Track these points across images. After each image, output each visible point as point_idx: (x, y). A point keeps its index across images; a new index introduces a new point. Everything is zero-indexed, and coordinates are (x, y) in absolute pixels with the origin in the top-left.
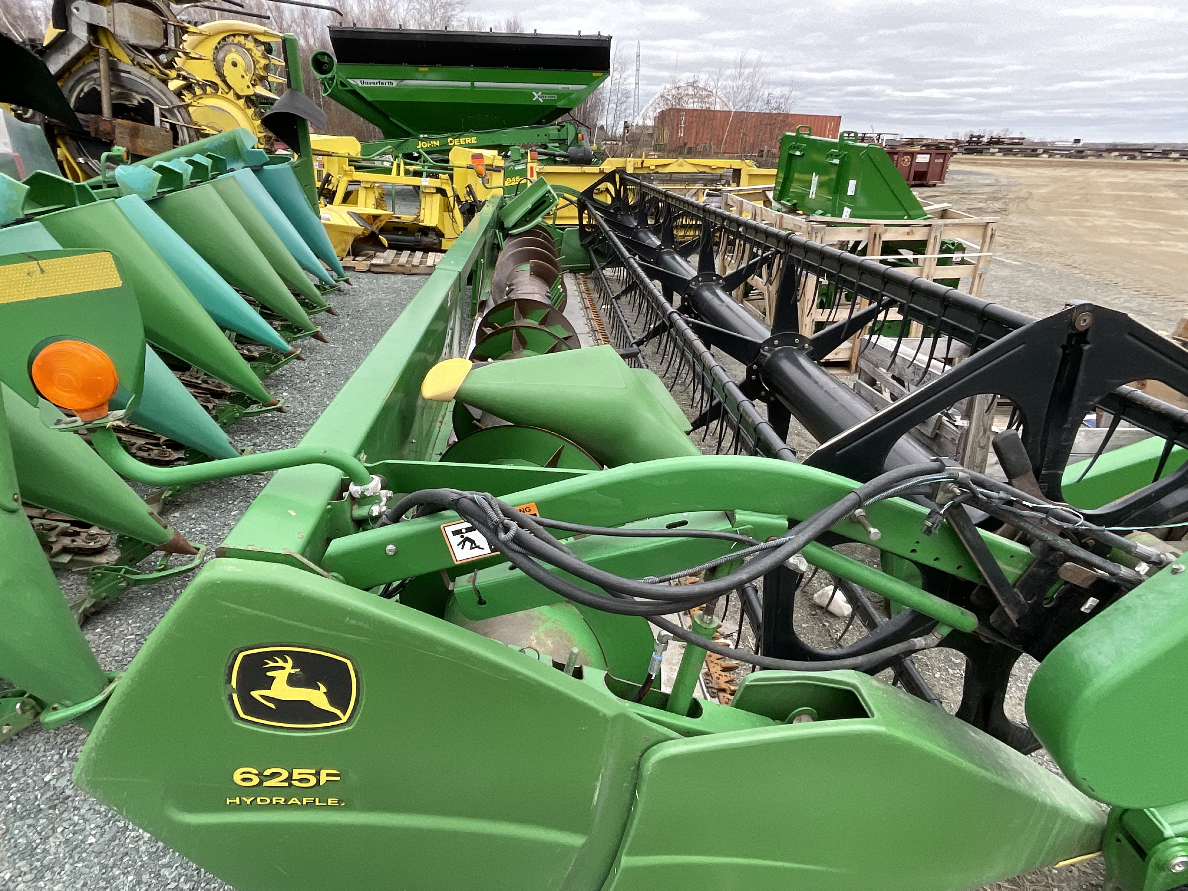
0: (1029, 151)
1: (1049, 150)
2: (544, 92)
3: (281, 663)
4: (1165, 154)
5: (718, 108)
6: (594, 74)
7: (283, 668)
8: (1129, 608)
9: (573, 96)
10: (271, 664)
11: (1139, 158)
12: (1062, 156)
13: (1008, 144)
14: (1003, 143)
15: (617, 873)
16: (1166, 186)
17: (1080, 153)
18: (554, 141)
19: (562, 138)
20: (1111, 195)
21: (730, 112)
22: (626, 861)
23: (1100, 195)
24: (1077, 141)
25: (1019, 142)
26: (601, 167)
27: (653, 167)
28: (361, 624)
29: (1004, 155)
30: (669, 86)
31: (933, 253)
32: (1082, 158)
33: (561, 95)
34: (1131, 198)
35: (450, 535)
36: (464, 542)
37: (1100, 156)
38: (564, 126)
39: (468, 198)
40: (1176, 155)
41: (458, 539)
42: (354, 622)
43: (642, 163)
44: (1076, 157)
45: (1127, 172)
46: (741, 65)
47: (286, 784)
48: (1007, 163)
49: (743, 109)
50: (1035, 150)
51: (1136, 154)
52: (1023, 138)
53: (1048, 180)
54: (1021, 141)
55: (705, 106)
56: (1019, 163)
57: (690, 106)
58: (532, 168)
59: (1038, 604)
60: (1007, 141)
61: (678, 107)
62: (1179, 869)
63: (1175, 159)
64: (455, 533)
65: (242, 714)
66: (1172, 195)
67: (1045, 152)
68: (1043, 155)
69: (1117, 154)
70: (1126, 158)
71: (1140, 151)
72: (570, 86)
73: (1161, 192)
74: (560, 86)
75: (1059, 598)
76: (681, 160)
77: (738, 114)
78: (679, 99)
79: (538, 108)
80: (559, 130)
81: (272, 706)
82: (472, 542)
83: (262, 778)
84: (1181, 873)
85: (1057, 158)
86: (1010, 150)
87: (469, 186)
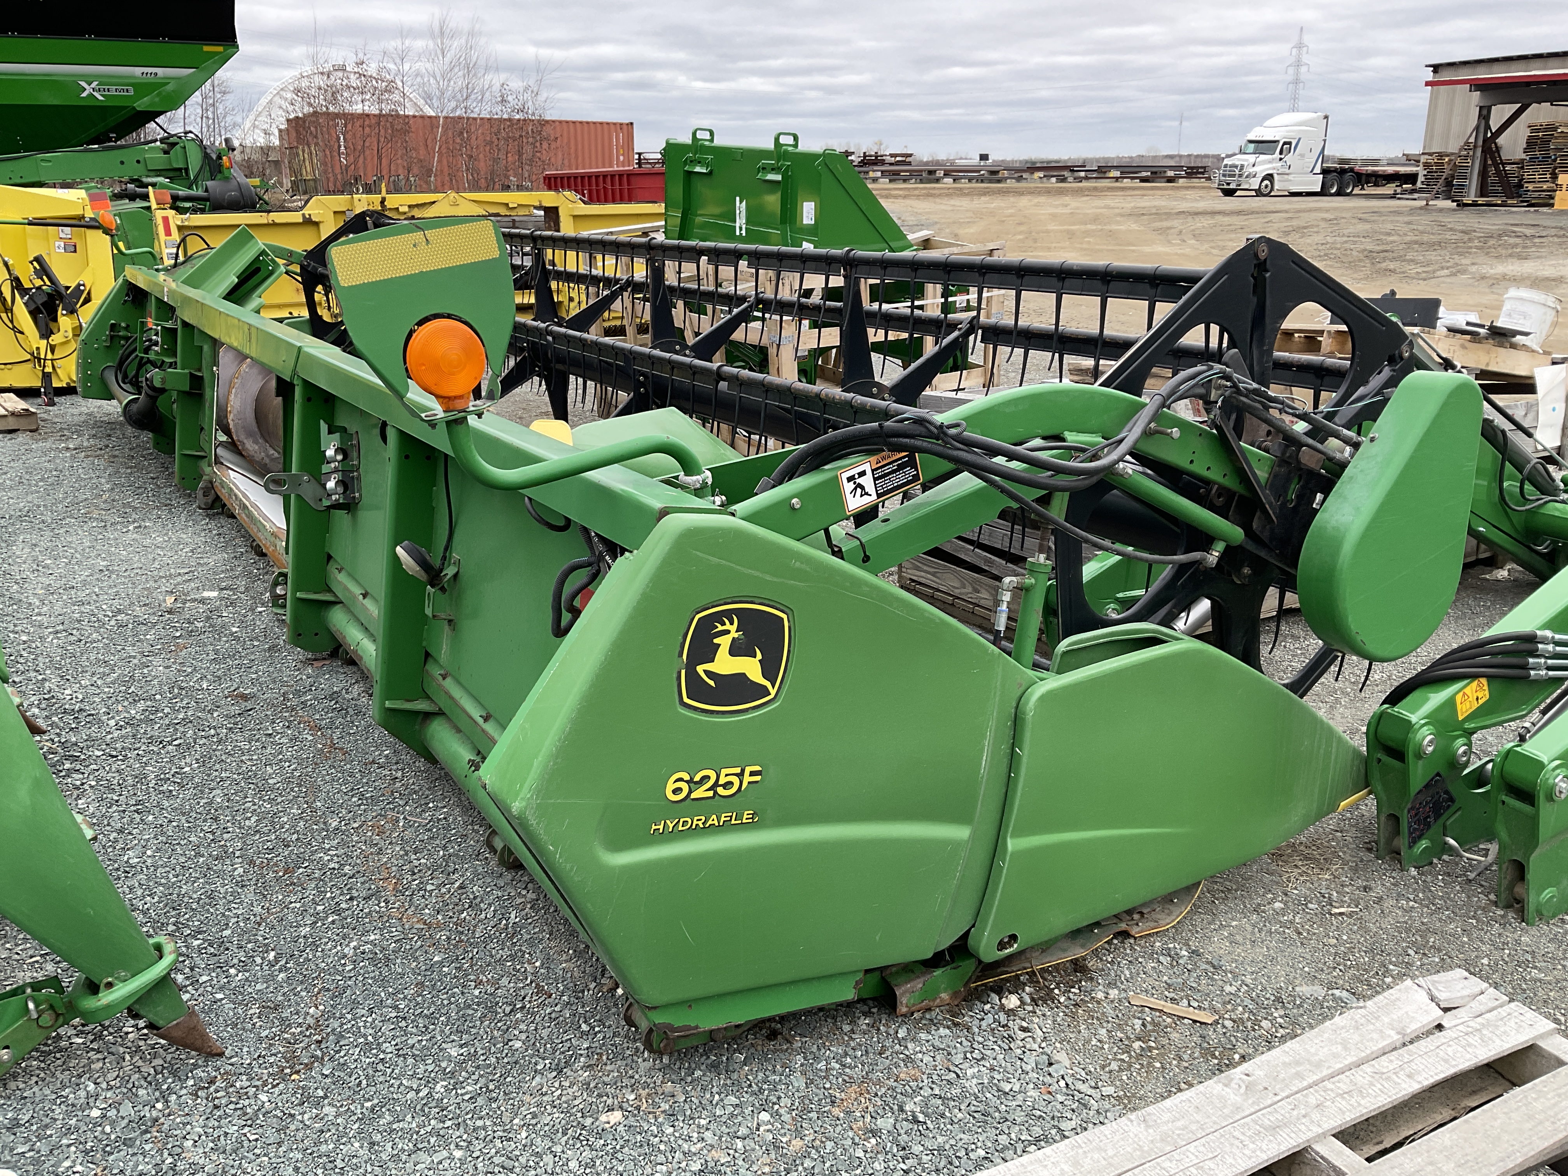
0: (924, 175)
1: (954, 172)
2: (105, 81)
3: (728, 626)
4: (1102, 171)
5: (410, 112)
6: (206, 48)
7: (728, 632)
8: (1351, 478)
9: (170, 88)
10: (720, 628)
11: (1070, 179)
12: (970, 180)
13: (891, 164)
14: (883, 162)
15: (1006, 866)
16: (1122, 215)
17: (994, 175)
18: (158, 173)
19: (175, 166)
20: (1061, 231)
21: (437, 118)
22: (1012, 844)
23: (1048, 231)
24: (984, 157)
25: (905, 159)
26: (306, 212)
27: (406, 209)
28: (803, 566)
29: (891, 181)
30: (308, 69)
31: (935, 297)
32: (999, 181)
33: (142, 88)
34: (1087, 233)
35: (845, 481)
36: (855, 489)
37: (1020, 179)
38: (176, 144)
39: (38, 283)
40: (1117, 174)
41: (851, 485)
42: (798, 564)
43: (383, 202)
44: (991, 181)
45: (1067, 199)
46: (442, 33)
47: (711, 793)
48: (901, 193)
49: (458, 113)
50: (931, 172)
51: (1066, 173)
52: (910, 155)
53: (970, 214)
54: (908, 159)
55: (386, 109)
56: (917, 192)
57: (358, 108)
58: (166, 220)
59: (1284, 504)
60: (889, 159)
61: (331, 109)
62: (1430, 749)
63: (1117, 179)
64: (849, 479)
65: (686, 700)
66: (1134, 226)
67: (946, 174)
68: (946, 180)
69: (1041, 174)
70: (1054, 180)
71: (1071, 169)
72: (160, 71)
73: (1118, 223)
74: (138, 71)
75: (1297, 496)
76: (452, 195)
77: (452, 122)
78: (334, 95)
79: (102, 110)
80: (166, 152)
81: (712, 683)
82: (862, 488)
83: (692, 785)
84: (1434, 751)
85: (964, 184)
86: (897, 173)
87: (38, 259)
